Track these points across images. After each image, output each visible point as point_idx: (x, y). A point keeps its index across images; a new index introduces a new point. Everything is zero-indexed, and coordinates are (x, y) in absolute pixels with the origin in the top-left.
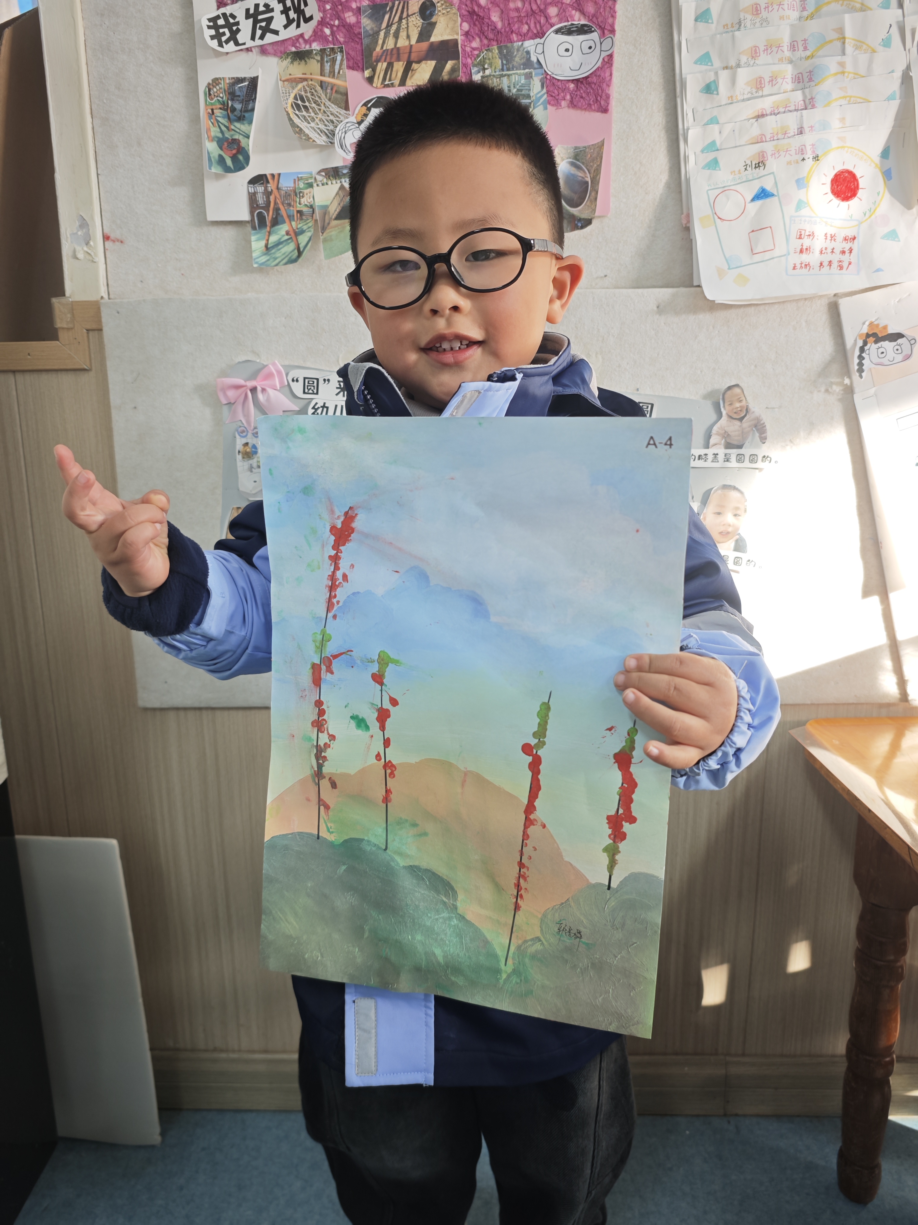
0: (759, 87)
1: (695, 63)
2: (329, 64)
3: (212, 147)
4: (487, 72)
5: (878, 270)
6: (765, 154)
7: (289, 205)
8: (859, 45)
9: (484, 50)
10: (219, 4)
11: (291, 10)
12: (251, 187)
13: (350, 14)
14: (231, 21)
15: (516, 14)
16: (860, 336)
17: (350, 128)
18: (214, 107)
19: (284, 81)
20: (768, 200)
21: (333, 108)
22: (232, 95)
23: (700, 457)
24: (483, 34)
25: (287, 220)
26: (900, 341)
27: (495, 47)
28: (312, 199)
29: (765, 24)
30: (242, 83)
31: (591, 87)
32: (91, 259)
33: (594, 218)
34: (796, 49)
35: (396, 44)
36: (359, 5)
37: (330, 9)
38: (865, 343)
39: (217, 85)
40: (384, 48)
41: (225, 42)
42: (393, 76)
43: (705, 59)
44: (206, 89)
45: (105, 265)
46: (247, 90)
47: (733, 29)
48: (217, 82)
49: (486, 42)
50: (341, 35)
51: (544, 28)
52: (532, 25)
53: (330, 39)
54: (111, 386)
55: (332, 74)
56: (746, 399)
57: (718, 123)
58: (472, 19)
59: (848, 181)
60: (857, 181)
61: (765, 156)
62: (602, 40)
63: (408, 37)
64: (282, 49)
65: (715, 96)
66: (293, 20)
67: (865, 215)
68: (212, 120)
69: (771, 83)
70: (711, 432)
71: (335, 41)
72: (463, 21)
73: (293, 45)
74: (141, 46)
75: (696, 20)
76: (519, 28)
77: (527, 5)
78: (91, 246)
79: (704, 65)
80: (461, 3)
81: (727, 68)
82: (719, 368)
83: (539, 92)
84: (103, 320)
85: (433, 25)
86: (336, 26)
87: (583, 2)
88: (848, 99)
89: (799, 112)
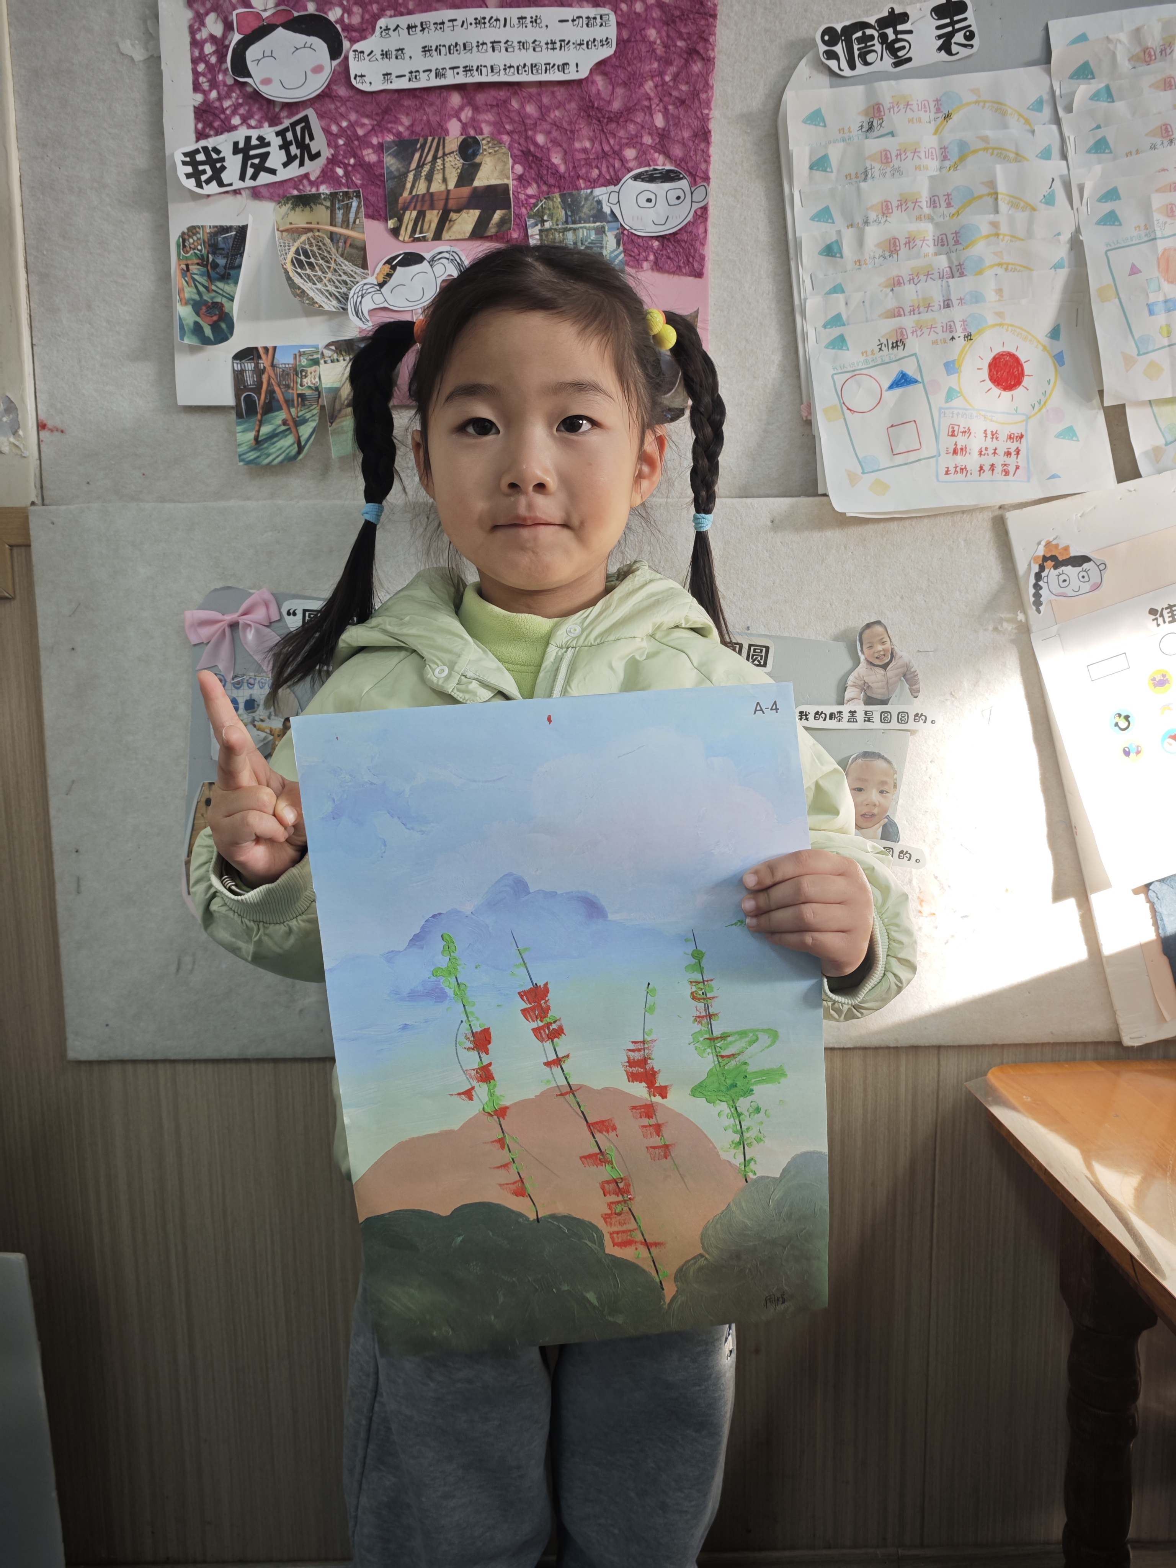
0: (893, 249)
1: (812, 219)
2: (341, 211)
3: (185, 312)
4: (547, 225)
5: (1054, 476)
6: (904, 331)
7: (287, 386)
8: (1016, 203)
9: (542, 198)
10: (198, 135)
11: (292, 144)
12: (237, 363)
13: (370, 151)
14: (214, 156)
15: (583, 156)
16: (1035, 559)
17: (368, 291)
18: (189, 262)
19: (282, 231)
20: (910, 388)
21: (346, 265)
22: (214, 248)
23: (832, 716)
24: (541, 178)
25: (284, 406)
26: (1086, 566)
27: (557, 195)
28: (317, 380)
29: (897, 174)
30: (228, 233)
31: (681, 246)
32: (18, 452)
34: (938, 205)
35: (429, 188)
36: (381, 141)
37: (344, 145)
38: (1042, 568)
39: (195, 234)
40: (414, 193)
41: (205, 182)
42: (426, 227)
44: (179, 239)
45: (38, 462)
46: (234, 241)
47: (858, 180)
48: (194, 231)
49: (545, 188)
50: (358, 176)
51: (620, 174)
52: (604, 170)
53: (344, 181)
54: (40, 622)
55: (346, 224)
56: (890, 640)
57: (843, 292)
58: (527, 160)
59: (1011, 366)
60: (1022, 366)
61: (905, 333)
62: (693, 190)
63: (445, 180)
64: (281, 192)
65: (838, 259)
66: (296, 157)
67: (1033, 408)
68: (186, 279)
69: (907, 245)
70: (846, 683)
71: (350, 183)
72: (515, 163)
73: (296, 187)
74: (95, 185)
75: (811, 168)
76: (587, 173)
77: (597, 145)
78: (19, 436)
79: (824, 222)
80: (512, 140)
81: (852, 226)
82: (853, 600)
83: (614, 251)
84: (32, 533)
85: (477, 166)
86: (351, 165)
87: (668, 143)
88: (1005, 266)
89: (945, 281)
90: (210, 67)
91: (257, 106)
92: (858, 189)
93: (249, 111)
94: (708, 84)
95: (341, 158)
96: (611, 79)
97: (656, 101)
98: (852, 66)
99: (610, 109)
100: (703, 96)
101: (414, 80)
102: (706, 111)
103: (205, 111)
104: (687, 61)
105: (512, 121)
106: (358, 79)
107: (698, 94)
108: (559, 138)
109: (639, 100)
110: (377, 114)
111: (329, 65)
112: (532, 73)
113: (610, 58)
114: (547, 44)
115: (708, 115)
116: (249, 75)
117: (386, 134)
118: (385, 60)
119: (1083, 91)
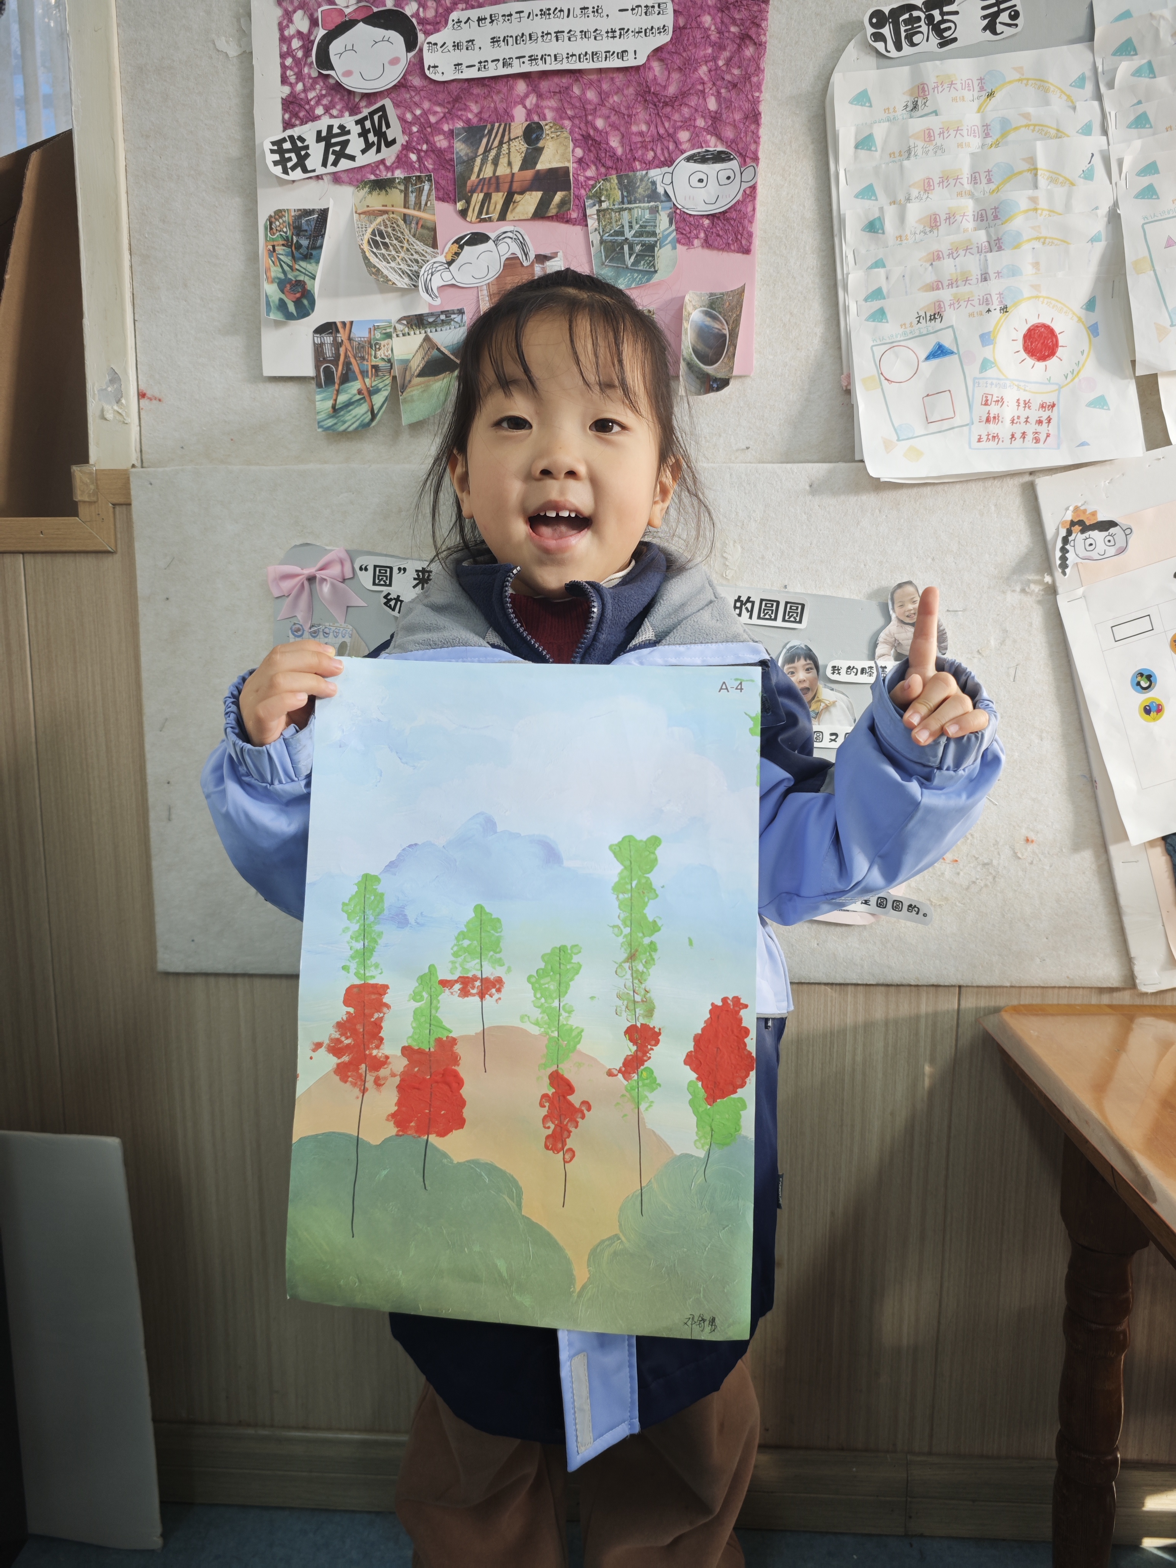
0: (933, 225)
1: (856, 196)
2: (414, 194)
3: (271, 290)
4: (604, 205)
5: (1083, 444)
6: (942, 303)
7: (363, 358)
8: (1055, 178)
9: (600, 180)
10: (285, 125)
11: (370, 132)
12: (317, 337)
13: (441, 137)
14: (300, 144)
15: (639, 139)
16: (1063, 523)
17: (438, 269)
18: (275, 243)
19: (360, 214)
20: (946, 359)
21: (417, 245)
22: (298, 230)
23: (863, 671)
24: (600, 161)
25: (359, 377)
26: (1112, 530)
27: (614, 177)
28: (390, 352)
29: (939, 152)
30: (310, 215)
31: (730, 224)
32: (122, 420)
33: (731, 377)
34: (979, 181)
35: (495, 171)
36: (451, 128)
37: (417, 132)
38: (1069, 532)
39: (281, 217)
40: (481, 177)
41: (290, 168)
42: (491, 208)
43: (868, 192)
44: (266, 222)
45: (139, 428)
46: (316, 224)
47: (901, 158)
48: (280, 214)
49: (603, 170)
50: (430, 161)
51: (673, 155)
52: (659, 151)
53: (417, 166)
54: (138, 573)
55: (418, 206)
57: (884, 266)
58: (587, 143)
59: (1045, 337)
60: (1056, 337)
61: (942, 306)
62: (742, 170)
63: (510, 164)
64: (359, 177)
65: (880, 235)
66: (373, 144)
67: (1066, 378)
68: (273, 259)
69: (948, 220)
70: (877, 640)
71: (422, 168)
72: (575, 146)
73: (373, 173)
74: (192, 172)
75: (856, 147)
76: (643, 155)
77: (653, 128)
78: (122, 404)
79: (867, 199)
80: (573, 125)
81: (894, 203)
82: (887, 561)
83: (667, 229)
84: (133, 492)
85: (541, 150)
86: (424, 151)
87: (720, 125)
88: (1042, 240)
89: (983, 255)
90: (297, 61)
91: (339, 97)
92: (901, 167)
93: (331, 102)
94: (759, 68)
95: (414, 144)
96: (667, 65)
97: (710, 85)
98: (899, 47)
99: (665, 93)
100: (755, 79)
101: (483, 69)
102: (757, 94)
103: (291, 103)
104: (739, 46)
105: (574, 107)
106: (431, 69)
107: (750, 78)
108: (617, 122)
109: (693, 84)
110: (448, 103)
111: (405, 58)
112: (593, 61)
113: (667, 44)
114: (607, 32)
115: (758, 97)
116: (332, 68)
117: (456, 121)
118: (457, 51)
119: (1125, 67)
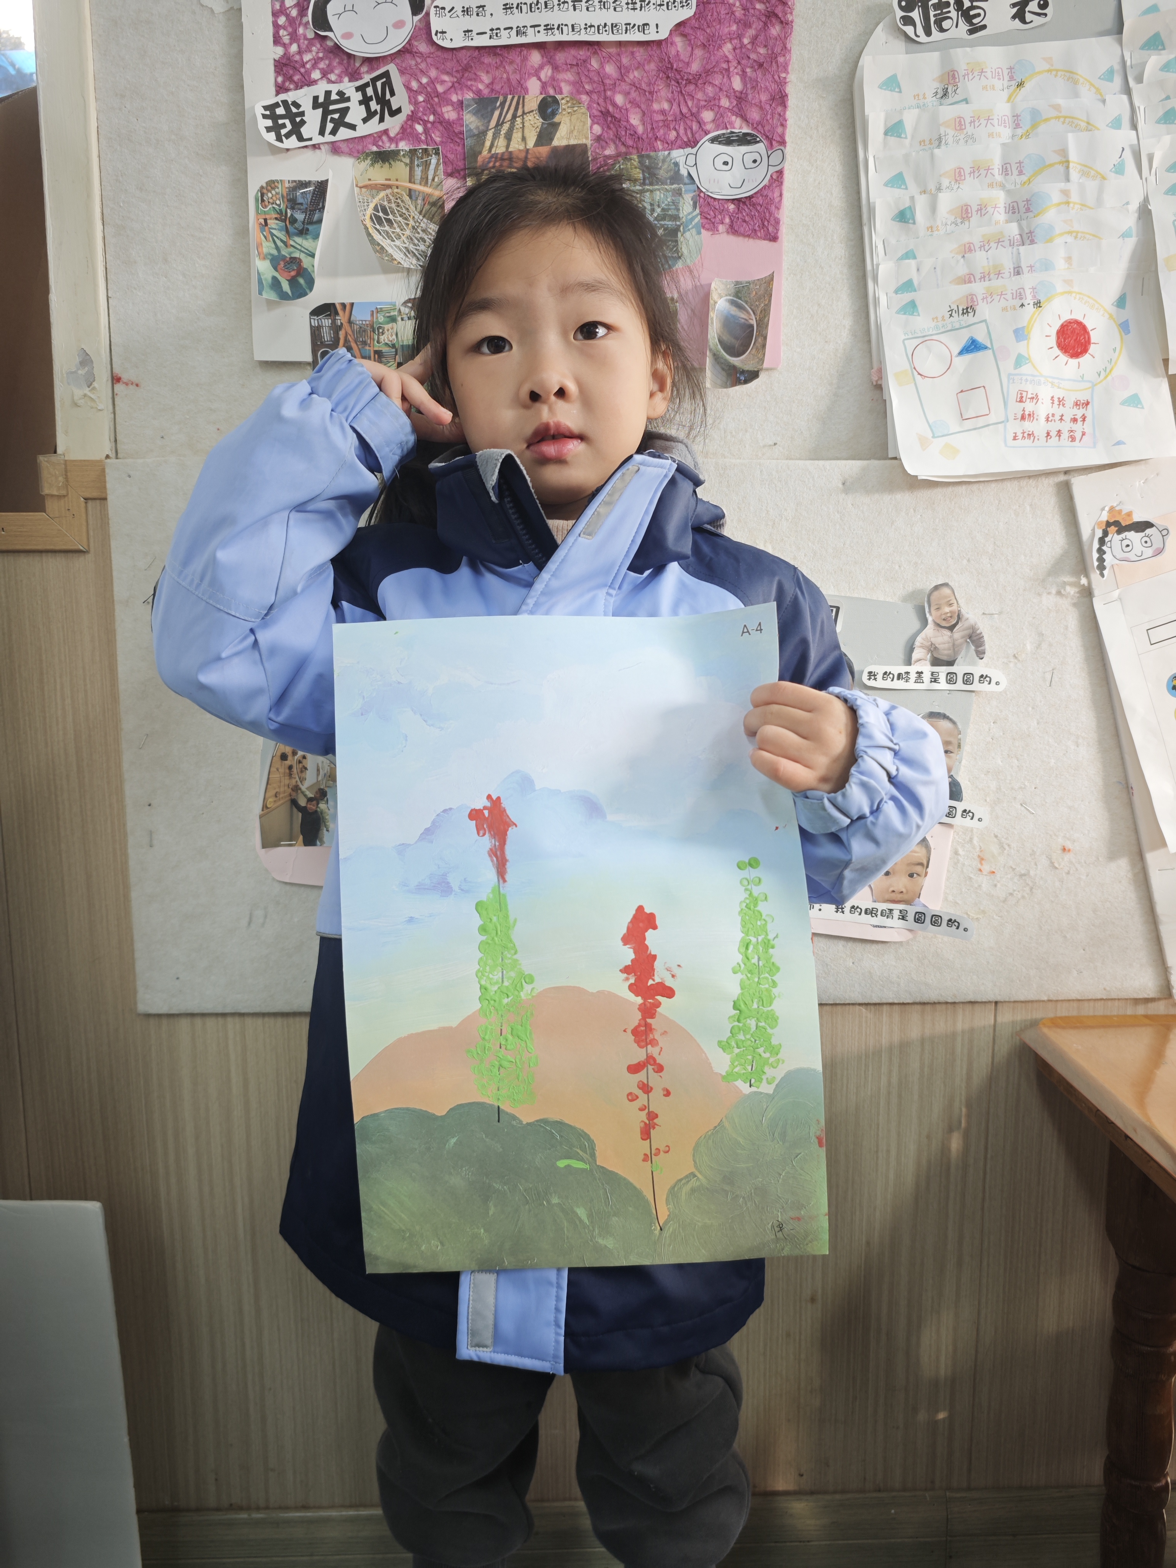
0: (965, 216)
1: (886, 185)
2: (420, 168)
3: (264, 267)
5: (1119, 443)
6: (974, 297)
7: (364, 343)
8: (1087, 171)
9: (620, 159)
10: (278, 88)
11: (372, 100)
12: (314, 319)
13: (450, 108)
14: (294, 110)
15: (661, 118)
16: (1099, 524)
18: (267, 217)
19: (361, 188)
20: (980, 354)
21: (424, 223)
22: (293, 203)
23: (899, 676)
24: (620, 139)
26: (1148, 531)
27: (636, 156)
28: (394, 337)
29: (970, 141)
30: (306, 188)
31: (757, 210)
32: (94, 405)
33: (762, 369)
34: (1010, 172)
35: (508, 146)
36: (460, 98)
37: (424, 101)
38: (1105, 533)
39: (273, 189)
40: (493, 152)
41: (284, 135)
43: (897, 181)
44: (257, 193)
45: (113, 415)
46: (312, 197)
47: (932, 146)
48: (273, 185)
49: (623, 149)
50: (438, 133)
51: (697, 136)
52: (682, 132)
53: (423, 138)
54: (115, 574)
55: (425, 181)
56: (957, 602)
57: (915, 258)
58: (606, 120)
59: (1078, 334)
60: (1088, 334)
61: (975, 299)
62: (769, 153)
63: (524, 139)
64: (360, 148)
65: (911, 225)
66: (376, 112)
67: (1099, 375)
68: (265, 233)
69: (979, 212)
70: (913, 644)
71: (429, 139)
72: (593, 123)
73: (375, 143)
74: (173, 137)
75: (886, 134)
76: (665, 134)
77: (675, 107)
78: (94, 388)
79: (897, 188)
80: (591, 100)
81: (925, 192)
82: (922, 562)
83: (692, 213)
84: (108, 486)
85: (556, 126)
86: (431, 122)
87: (746, 106)
88: (1074, 234)
89: (1015, 248)
90: (291, 21)
91: (337, 60)
92: (932, 155)
93: (329, 66)
94: (786, 48)
95: (420, 114)
96: (690, 41)
97: (735, 63)
98: (928, 33)
99: (688, 70)
100: (781, 59)
101: (495, 37)
102: (783, 75)
103: (285, 65)
104: (765, 24)
105: (591, 81)
106: (439, 35)
107: (776, 58)
108: (638, 99)
109: (717, 62)
110: (457, 71)
111: (410, 21)
112: (613, 33)
113: (689, 19)
114: (627, 4)
115: (785, 78)
116: (331, 30)
117: (465, 91)
118: (466, 16)
119: (1154, 61)
